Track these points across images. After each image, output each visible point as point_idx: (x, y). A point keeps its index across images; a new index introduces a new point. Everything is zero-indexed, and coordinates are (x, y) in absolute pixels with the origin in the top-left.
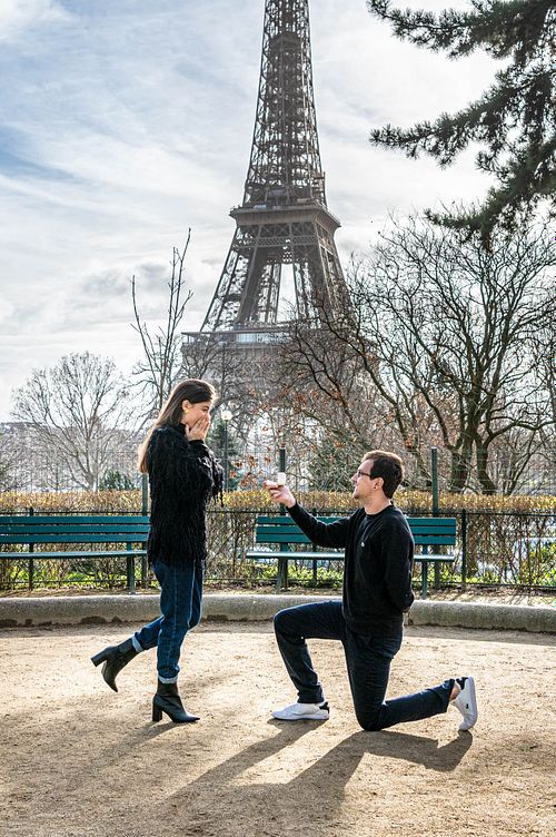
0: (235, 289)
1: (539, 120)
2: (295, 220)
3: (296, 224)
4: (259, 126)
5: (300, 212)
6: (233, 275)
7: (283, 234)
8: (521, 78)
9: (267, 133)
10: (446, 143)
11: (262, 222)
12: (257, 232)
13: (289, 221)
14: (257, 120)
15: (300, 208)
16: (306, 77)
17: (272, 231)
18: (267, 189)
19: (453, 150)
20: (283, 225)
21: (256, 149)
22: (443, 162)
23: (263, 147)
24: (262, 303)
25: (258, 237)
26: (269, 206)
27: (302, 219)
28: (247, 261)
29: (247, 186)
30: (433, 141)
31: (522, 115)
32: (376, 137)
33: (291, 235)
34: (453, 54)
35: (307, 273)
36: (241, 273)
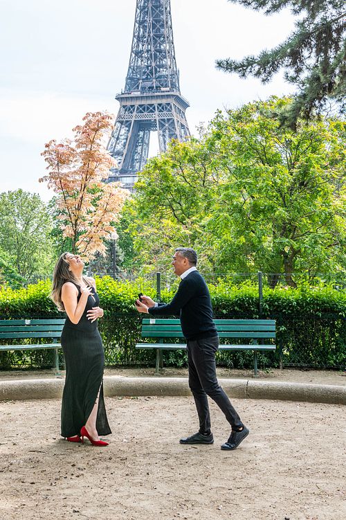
0: (119, 147)
1: (326, 52)
2: (159, 101)
3: (160, 105)
4: (136, 40)
5: (162, 97)
6: (118, 139)
7: (152, 111)
8: (312, 26)
9: (140, 45)
10: (265, 69)
11: (137, 103)
12: (134, 110)
13: (155, 102)
14: (134, 36)
15: (163, 94)
16: (166, 9)
17: (144, 109)
18: (141, 81)
19: (270, 73)
20: (151, 105)
21: (134, 55)
22: (263, 81)
23: (138, 54)
24: (137, 157)
25: (135, 113)
26: (142, 93)
27: (164, 101)
28: (127, 129)
29: (127, 79)
30: (257, 68)
31: (314, 50)
32: (220, 64)
33: (157, 112)
34: (268, 11)
35: (167, 137)
36: (123, 137)
